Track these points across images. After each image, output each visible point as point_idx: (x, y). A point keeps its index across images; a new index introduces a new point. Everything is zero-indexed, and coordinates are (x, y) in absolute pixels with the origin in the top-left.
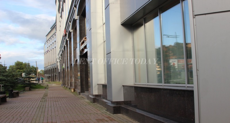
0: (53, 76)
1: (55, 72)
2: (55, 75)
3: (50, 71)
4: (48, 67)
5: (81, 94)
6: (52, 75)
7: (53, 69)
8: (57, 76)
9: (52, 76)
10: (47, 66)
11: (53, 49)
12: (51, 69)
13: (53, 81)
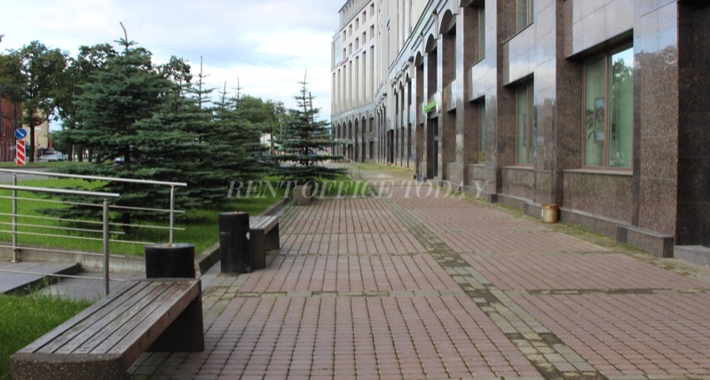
0: (364, 144)
1: (371, 130)
2: (367, 141)
3: (353, 129)
4: (347, 114)
5: (678, 249)
6: (360, 141)
7: (364, 121)
8: (376, 145)
9: (357, 144)
10: (341, 113)
11: (365, 52)
12: (357, 123)
13: (363, 160)
